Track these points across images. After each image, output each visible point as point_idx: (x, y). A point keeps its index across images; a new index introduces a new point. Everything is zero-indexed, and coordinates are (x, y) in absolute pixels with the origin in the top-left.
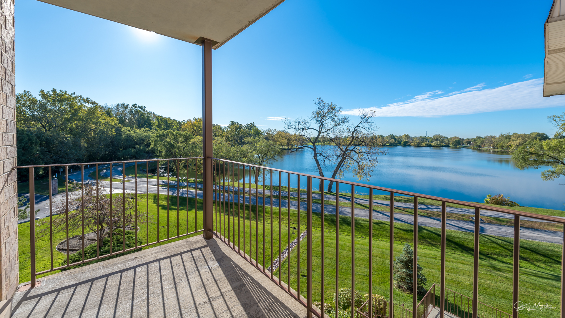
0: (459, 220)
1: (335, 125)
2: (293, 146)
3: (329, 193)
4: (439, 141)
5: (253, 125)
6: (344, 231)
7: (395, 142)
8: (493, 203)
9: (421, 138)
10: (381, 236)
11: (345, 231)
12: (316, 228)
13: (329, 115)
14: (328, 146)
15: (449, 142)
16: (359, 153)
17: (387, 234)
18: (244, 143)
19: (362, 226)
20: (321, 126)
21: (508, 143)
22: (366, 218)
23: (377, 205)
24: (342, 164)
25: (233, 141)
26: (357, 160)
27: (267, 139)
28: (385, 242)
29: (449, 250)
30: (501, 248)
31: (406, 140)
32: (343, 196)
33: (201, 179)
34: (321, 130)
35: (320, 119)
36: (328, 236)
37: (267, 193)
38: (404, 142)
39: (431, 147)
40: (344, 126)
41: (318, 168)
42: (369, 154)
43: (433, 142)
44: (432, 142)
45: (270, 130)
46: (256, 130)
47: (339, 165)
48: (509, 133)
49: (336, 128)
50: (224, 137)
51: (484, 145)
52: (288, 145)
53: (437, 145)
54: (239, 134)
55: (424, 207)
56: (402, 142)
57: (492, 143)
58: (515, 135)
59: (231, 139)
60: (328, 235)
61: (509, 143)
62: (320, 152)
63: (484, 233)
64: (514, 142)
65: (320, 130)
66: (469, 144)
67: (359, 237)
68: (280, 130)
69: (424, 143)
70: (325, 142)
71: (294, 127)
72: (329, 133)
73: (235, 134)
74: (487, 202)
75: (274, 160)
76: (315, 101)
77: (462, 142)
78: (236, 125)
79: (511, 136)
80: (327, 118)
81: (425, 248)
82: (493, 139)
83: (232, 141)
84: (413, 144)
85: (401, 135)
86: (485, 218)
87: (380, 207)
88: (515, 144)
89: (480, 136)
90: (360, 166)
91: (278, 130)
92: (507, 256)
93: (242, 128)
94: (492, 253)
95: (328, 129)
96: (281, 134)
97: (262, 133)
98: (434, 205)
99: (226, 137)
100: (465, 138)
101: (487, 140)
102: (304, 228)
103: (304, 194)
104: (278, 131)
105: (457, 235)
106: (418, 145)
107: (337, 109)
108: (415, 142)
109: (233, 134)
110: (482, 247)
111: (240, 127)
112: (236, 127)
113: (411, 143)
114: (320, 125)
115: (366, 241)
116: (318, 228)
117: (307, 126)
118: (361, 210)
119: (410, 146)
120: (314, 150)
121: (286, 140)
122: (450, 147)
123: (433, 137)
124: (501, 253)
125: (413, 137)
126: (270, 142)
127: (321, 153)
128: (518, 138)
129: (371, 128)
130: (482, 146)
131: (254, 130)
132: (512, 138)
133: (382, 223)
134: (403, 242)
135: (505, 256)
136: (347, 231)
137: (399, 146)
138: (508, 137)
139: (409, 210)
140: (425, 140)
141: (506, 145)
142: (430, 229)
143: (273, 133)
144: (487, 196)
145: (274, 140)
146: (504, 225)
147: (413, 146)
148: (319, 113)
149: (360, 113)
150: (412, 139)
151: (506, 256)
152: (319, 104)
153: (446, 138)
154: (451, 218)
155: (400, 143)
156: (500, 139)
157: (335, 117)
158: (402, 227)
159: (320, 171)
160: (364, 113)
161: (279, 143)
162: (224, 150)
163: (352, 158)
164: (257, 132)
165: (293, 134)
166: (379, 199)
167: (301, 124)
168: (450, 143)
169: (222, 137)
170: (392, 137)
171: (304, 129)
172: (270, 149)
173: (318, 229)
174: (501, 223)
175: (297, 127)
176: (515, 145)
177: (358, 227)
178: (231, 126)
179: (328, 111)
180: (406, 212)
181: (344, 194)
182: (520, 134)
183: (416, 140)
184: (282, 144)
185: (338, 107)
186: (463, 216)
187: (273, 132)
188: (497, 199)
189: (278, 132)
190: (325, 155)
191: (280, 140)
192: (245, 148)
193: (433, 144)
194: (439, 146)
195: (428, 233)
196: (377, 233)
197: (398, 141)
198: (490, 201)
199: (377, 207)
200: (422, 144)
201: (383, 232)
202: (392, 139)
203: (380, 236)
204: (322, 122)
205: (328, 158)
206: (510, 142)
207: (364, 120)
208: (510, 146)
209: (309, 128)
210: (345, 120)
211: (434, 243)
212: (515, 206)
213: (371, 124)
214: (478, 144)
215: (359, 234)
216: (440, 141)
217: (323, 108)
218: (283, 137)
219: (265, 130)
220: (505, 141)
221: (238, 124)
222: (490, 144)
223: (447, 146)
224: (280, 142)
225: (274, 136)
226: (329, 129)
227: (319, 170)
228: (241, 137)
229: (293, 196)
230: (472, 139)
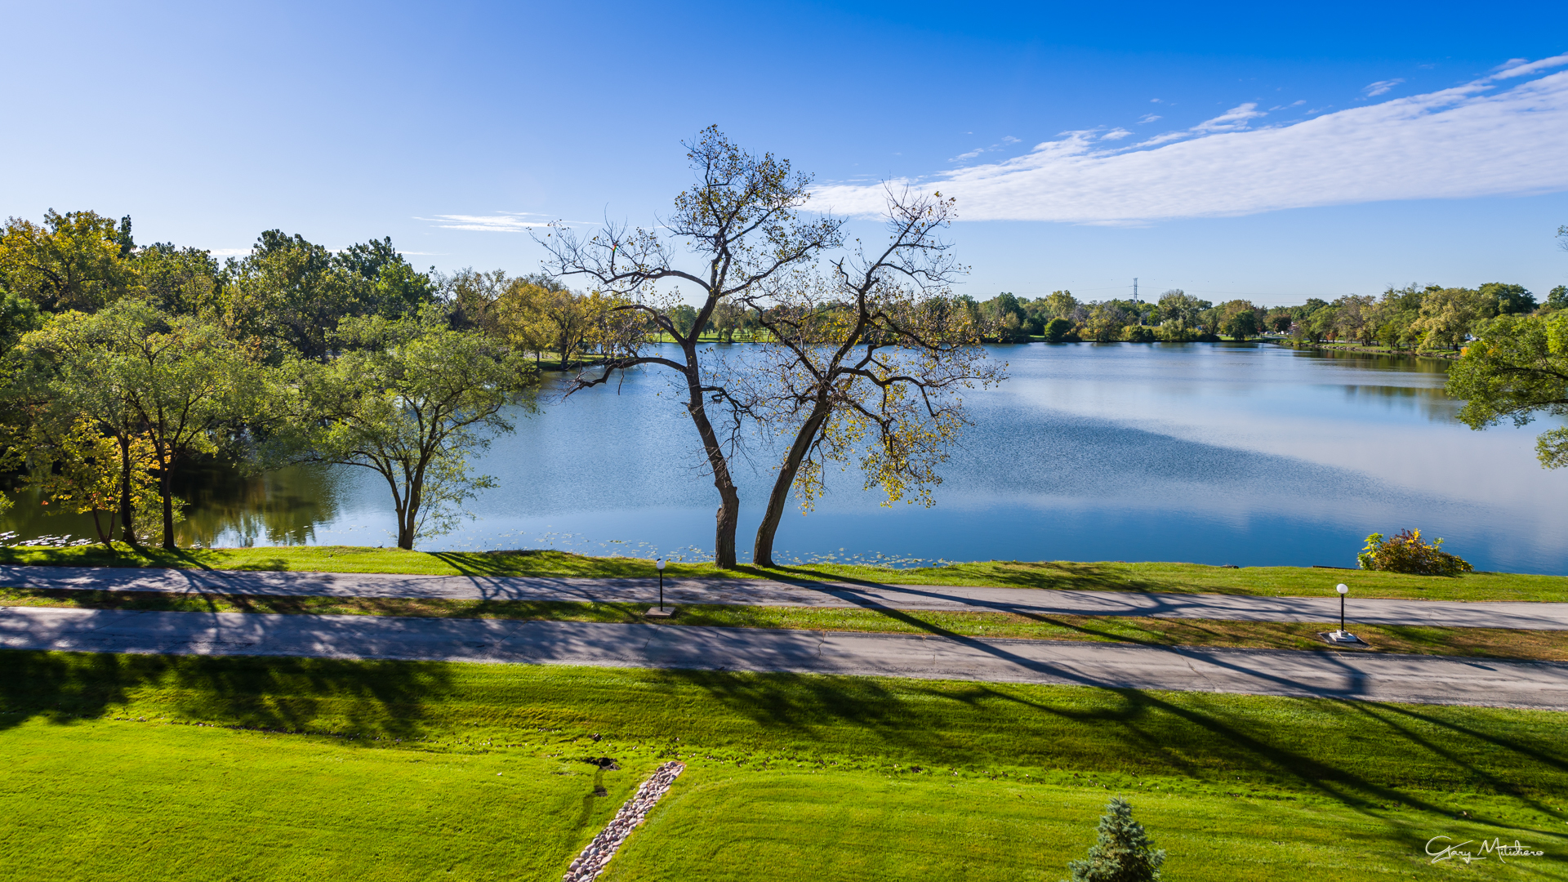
0: (1281, 649)
1: (785, 259)
2: (586, 348)
3: (761, 568)
4: (1180, 320)
5: (383, 252)
6: (835, 751)
7: (1021, 324)
8: (1387, 568)
9: (1116, 309)
10: (992, 756)
11: (840, 747)
12: (706, 750)
13: (757, 209)
14: (747, 347)
15: (1216, 321)
16: (889, 382)
17: (1018, 744)
18: (337, 347)
19: (913, 716)
20: (721, 264)
21: (1413, 326)
22: (927, 676)
23: (969, 609)
24: (818, 435)
25: (282, 334)
26: (880, 414)
27: (457, 320)
28: (1009, 783)
29: (1257, 786)
30: (1433, 755)
31: (1063, 318)
32: (824, 580)
33: (94, 542)
34: (721, 282)
35: (715, 230)
36: (764, 786)
37: (463, 591)
38: (1054, 325)
39: (1155, 343)
40: (821, 264)
41: (711, 459)
42: (929, 383)
43: (1160, 321)
44: (1156, 322)
45: (473, 276)
46: (401, 278)
47: (805, 440)
48: (1415, 285)
49: (786, 273)
50: (229, 317)
51: (1335, 334)
52: (562, 346)
53: (1175, 334)
54: (309, 297)
55: (1148, 603)
56: (1048, 326)
57: (1361, 323)
58: (1432, 295)
59: (264, 322)
60: (763, 780)
61: (1416, 324)
62: (720, 384)
63: (1362, 697)
64: (1431, 320)
65: (713, 281)
66: (1285, 329)
67: (903, 772)
68: (524, 273)
69: (1127, 328)
70: (733, 328)
71: (593, 266)
72: (757, 293)
73: (290, 295)
74: (1368, 563)
75: (498, 428)
76: (690, 145)
77: (1261, 321)
78: (293, 253)
79: (1419, 296)
80: (746, 226)
81: (1166, 786)
82: (1362, 310)
83: (271, 331)
84: (1086, 331)
85: (1044, 297)
86: (1370, 632)
87: (979, 618)
88: (1435, 328)
89: (1319, 298)
90: (892, 439)
91: (512, 274)
92: (1458, 782)
93: (325, 264)
94: (1405, 780)
95: (753, 274)
96: (524, 294)
97: (434, 289)
98: (1182, 593)
99: (238, 310)
100: (1270, 307)
101: (1344, 313)
102: (652, 756)
103: (641, 585)
104: (514, 278)
105: (1282, 715)
106: (1107, 335)
107: (789, 183)
108: (1096, 322)
109: (280, 294)
110: (1371, 755)
111: (317, 260)
112: (292, 262)
113: (1079, 329)
114: (715, 256)
115: (930, 786)
116: (719, 745)
117: (652, 262)
118: (901, 643)
119: (1076, 340)
120: (691, 372)
121: (554, 325)
122: (1218, 340)
123: (1161, 302)
124: (1438, 774)
125: (1087, 303)
126: (472, 340)
127: (721, 389)
128: (1441, 305)
129: (938, 269)
130: (1329, 337)
131: (389, 276)
132: (1425, 306)
133: (986, 693)
134: (1082, 769)
135: (1451, 782)
136: (847, 746)
137: (1034, 341)
138: (1411, 302)
139: (1092, 623)
140: (1132, 315)
141: (1404, 332)
142: (1177, 700)
143: (490, 290)
144: (1368, 540)
145: (492, 326)
146: (1435, 657)
147: (1089, 339)
148: (708, 198)
149: (892, 205)
150: (1085, 312)
151: (1452, 784)
152: (709, 158)
153: (1206, 305)
154: (1250, 645)
155: (1038, 328)
156: (1387, 310)
157: (781, 223)
158: (1073, 704)
159: (717, 474)
160: (907, 205)
161: (520, 339)
162: (227, 385)
163: (858, 407)
164: (407, 286)
165: (588, 294)
166: (975, 582)
167: (624, 254)
168: (1220, 325)
169: (219, 312)
170: (1009, 303)
171: (640, 275)
172: (475, 375)
173: (715, 752)
174: (1423, 647)
175: (605, 265)
176: (1433, 332)
177: (894, 725)
178: (263, 254)
179: (753, 190)
180: (1083, 635)
181: (828, 571)
182: (1450, 290)
183: (1098, 316)
184: (532, 345)
185: (793, 173)
186: (1289, 629)
187: (488, 284)
188: (1399, 549)
189: (516, 285)
190: (741, 398)
191: (522, 322)
192: (339, 370)
193: (1160, 329)
194: (1182, 340)
195: (1169, 720)
196: (977, 741)
197: (1032, 321)
198: (1378, 560)
199: (968, 620)
200: (1119, 333)
201: (1000, 735)
202: (1008, 310)
203: (988, 754)
204: (726, 242)
205: (753, 408)
206: (1418, 322)
207: (910, 238)
208: (1418, 333)
209: (665, 273)
210: (824, 233)
211: (1198, 762)
212: (1459, 571)
213: (938, 253)
214: (1316, 327)
215: (901, 755)
216: (1184, 318)
217: (728, 175)
218: (538, 311)
219: (450, 275)
220: (1402, 317)
221: (303, 243)
222: (1353, 327)
223: (1210, 338)
224: (525, 335)
225: (493, 305)
226: (757, 278)
227: (715, 465)
228: (321, 310)
229: (590, 597)
230: (1292, 309)
